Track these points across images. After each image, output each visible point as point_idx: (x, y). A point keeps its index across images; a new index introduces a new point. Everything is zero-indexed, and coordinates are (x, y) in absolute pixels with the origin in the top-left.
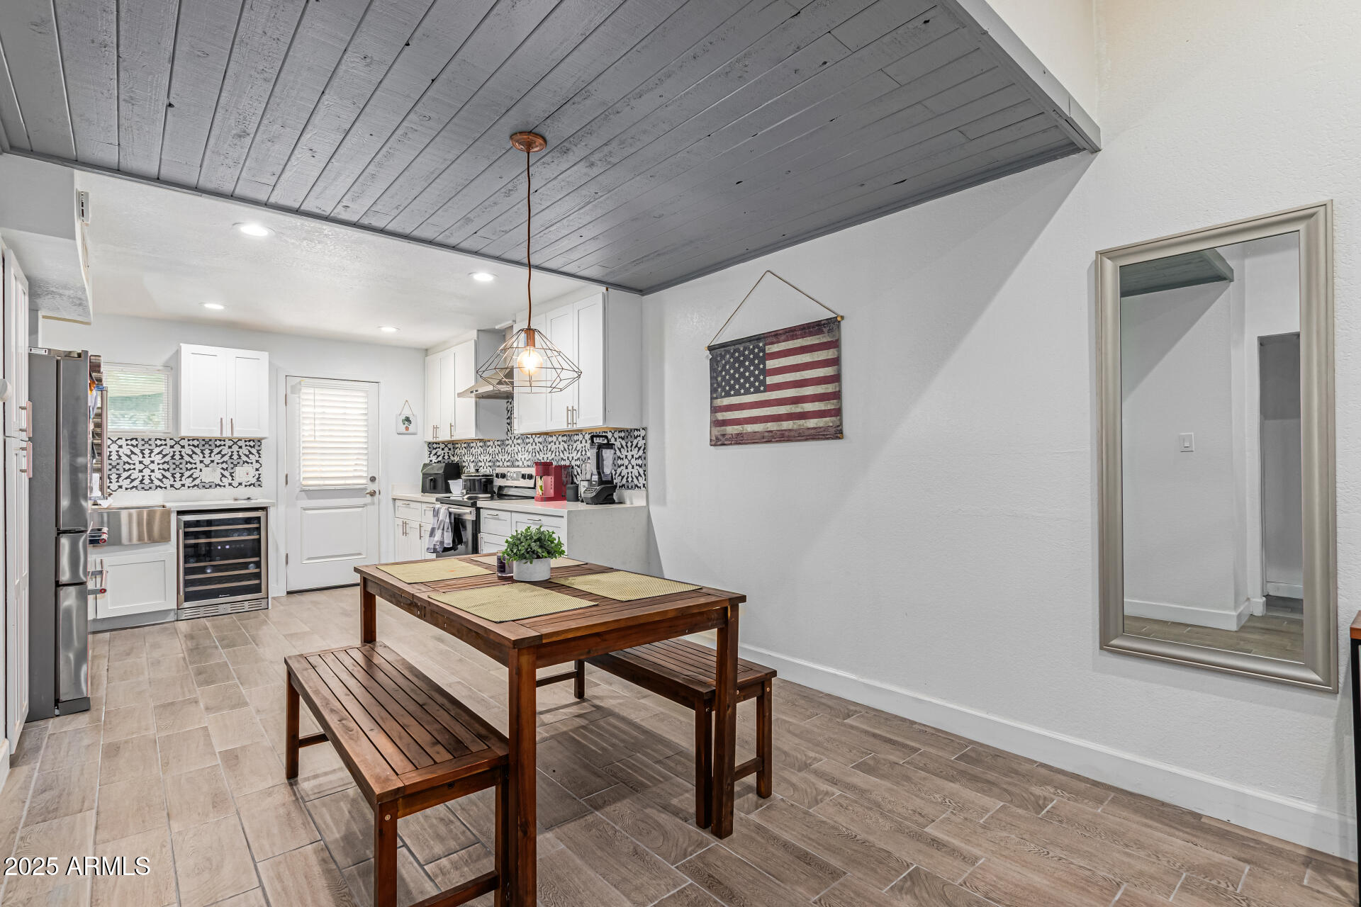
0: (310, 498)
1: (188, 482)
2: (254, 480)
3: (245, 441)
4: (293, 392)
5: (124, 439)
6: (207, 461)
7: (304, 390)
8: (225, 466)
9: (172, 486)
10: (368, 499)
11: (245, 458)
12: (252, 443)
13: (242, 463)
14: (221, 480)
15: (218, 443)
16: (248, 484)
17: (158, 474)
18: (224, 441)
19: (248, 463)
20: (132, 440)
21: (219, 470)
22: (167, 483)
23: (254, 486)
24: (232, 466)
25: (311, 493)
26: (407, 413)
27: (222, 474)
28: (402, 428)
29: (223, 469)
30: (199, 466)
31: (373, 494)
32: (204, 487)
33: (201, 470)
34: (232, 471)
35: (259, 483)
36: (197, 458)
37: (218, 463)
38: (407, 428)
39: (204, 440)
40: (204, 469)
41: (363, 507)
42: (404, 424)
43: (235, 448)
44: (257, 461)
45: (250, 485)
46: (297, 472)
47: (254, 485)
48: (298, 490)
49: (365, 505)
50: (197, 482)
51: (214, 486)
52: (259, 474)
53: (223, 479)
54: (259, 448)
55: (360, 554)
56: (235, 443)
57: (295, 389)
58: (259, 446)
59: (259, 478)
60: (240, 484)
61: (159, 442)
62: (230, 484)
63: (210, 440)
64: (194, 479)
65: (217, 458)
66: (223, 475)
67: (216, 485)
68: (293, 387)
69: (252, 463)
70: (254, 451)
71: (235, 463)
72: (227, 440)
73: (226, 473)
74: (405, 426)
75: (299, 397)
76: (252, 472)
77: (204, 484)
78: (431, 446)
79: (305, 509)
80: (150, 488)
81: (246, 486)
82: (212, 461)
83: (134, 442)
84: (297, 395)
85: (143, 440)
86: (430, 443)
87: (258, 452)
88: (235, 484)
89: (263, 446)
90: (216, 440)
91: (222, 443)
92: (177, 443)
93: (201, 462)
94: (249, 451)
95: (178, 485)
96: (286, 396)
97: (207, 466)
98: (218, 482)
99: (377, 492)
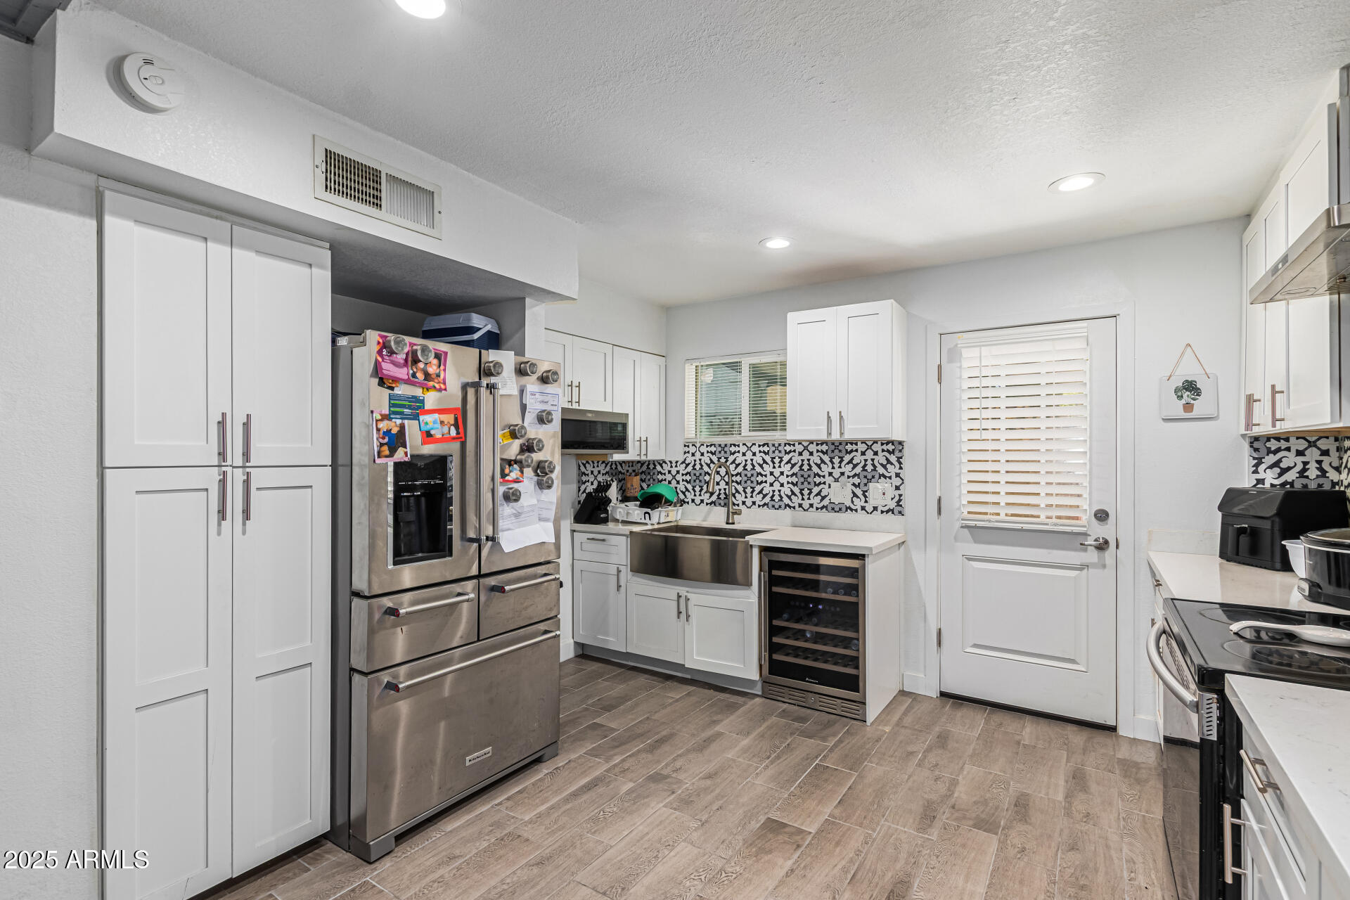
0: (977, 541)
1: (816, 501)
2: (892, 505)
3: (882, 444)
4: (951, 361)
5: (757, 445)
6: (836, 473)
7: (966, 353)
8: (856, 481)
9: (800, 505)
10: (1092, 556)
11: (881, 470)
12: (890, 447)
13: (877, 476)
14: (852, 502)
15: (849, 447)
16: (885, 509)
17: (786, 490)
18: (856, 444)
19: (885, 477)
20: (764, 445)
21: (850, 487)
22: (796, 500)
23: (893, 513)
24: (866, 481)
25: (979, 532)
26: (1190, 370)
27: (853, 492)
28: (1177, 408)
29: (854, 484)
30: (829, 480)
31: (1102, 546)
32: (833, 509)
33: (830, 487)
34: (865, 489)
35: (899, 509)
36: (826, 469)
37: (849, 477)
38: (1188, 407)
39: (833, 444)
40: (833, 484)
41: (1081, 569)
42: (1180, 397)
43: (870, 454)
44: (898, 475)
45: (887, 512)
46: (958, 495)
47: (892, 511)
48: (958, 524)
49: (1082, 567)
50: (826, 502)
51: (844, 509)
52: (900, 495)
53: (855, 499)
54: (900, 455)
55: (1073, 661)
56: (869, 447)
57: (954, 355)
58: (900, 451)
59: (900, 500)
60: (875, 509)
61: (788, 448)
62: (863, 508)
63: (840, 444)
64: (823, 498)
65: (847, 469)
66: (855, 495)
67: (849, 508)
68: (950, 351)
69: (890, 478)
70: (893, 458)
71: (869, 477)
72: (859, 443)
73: (859, 492)
74: (1183, 401)
75: (960, 367)
76: (891, 492)
77: (833, 506)
78: (1260, 445)
79: (969, 559)
80: (780, 507)
81: (882, 512)
82: (842, 474)
83: (766, 449)
84: (958, 365)
85: (774, 445)
86: (1256, 439)
87: (899, 459)
88: (869, 508)
89: (906, 451)
90: (847, 444)
91: (854, 447)
92: (806, 448)
93: (830, 474)
94: (887, 459)
95: (806, 504)
96: (940, 367)
97: (836, 480)
98: (848, 503)
99: (1112, 544)
